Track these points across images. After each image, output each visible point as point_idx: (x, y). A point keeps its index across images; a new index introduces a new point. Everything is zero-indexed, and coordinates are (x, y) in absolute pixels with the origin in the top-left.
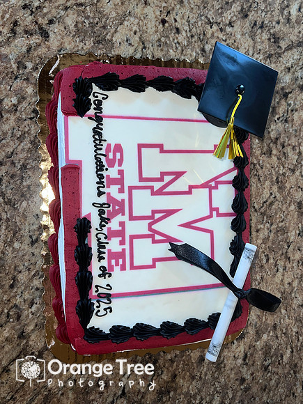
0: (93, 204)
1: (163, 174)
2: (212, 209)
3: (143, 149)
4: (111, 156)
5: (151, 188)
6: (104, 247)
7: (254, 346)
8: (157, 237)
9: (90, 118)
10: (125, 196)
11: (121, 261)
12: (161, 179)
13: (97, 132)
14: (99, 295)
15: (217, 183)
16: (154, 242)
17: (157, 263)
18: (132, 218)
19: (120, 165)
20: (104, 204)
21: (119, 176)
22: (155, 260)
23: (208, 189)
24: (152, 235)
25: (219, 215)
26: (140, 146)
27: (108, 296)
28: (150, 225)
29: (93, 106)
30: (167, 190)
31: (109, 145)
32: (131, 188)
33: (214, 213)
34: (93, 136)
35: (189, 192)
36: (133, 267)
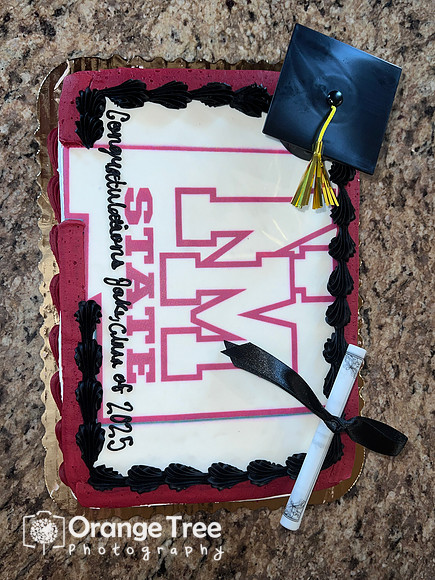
0: (106, 280)
1: (215, 235)
2: (294, 290)
3: (184, 197)
4: (133, 206)
5: (197, 256)
6: (121, 345)
7: (374, 509)
8: (205, 332)
9: (102, 150)
10: (155, 268)
11: (147, 368)
12: (212, 243)
13: (113, 171)
14: (113, 418)
15: (304, 250)
16: (200, 339)
17: (205, 373)
18: (165, 302)
19: (147, 220)
20: (122, 280)
21: (146, 238)
22: (201, 368)
23: (288, 259)
24: (197, 329)
25: (305, 299)
26: (180, 192)
27: (127, 421)
28: (194, 313)
29: (107, 131)
30: (221, 259)
31: (130, 191)
32: (164, 257)
33: (299, 296)
34: (107, 177)
35: (257, 263)
36: (165, 378)
